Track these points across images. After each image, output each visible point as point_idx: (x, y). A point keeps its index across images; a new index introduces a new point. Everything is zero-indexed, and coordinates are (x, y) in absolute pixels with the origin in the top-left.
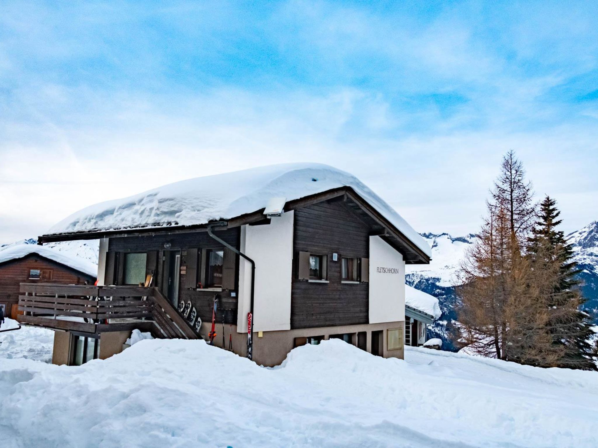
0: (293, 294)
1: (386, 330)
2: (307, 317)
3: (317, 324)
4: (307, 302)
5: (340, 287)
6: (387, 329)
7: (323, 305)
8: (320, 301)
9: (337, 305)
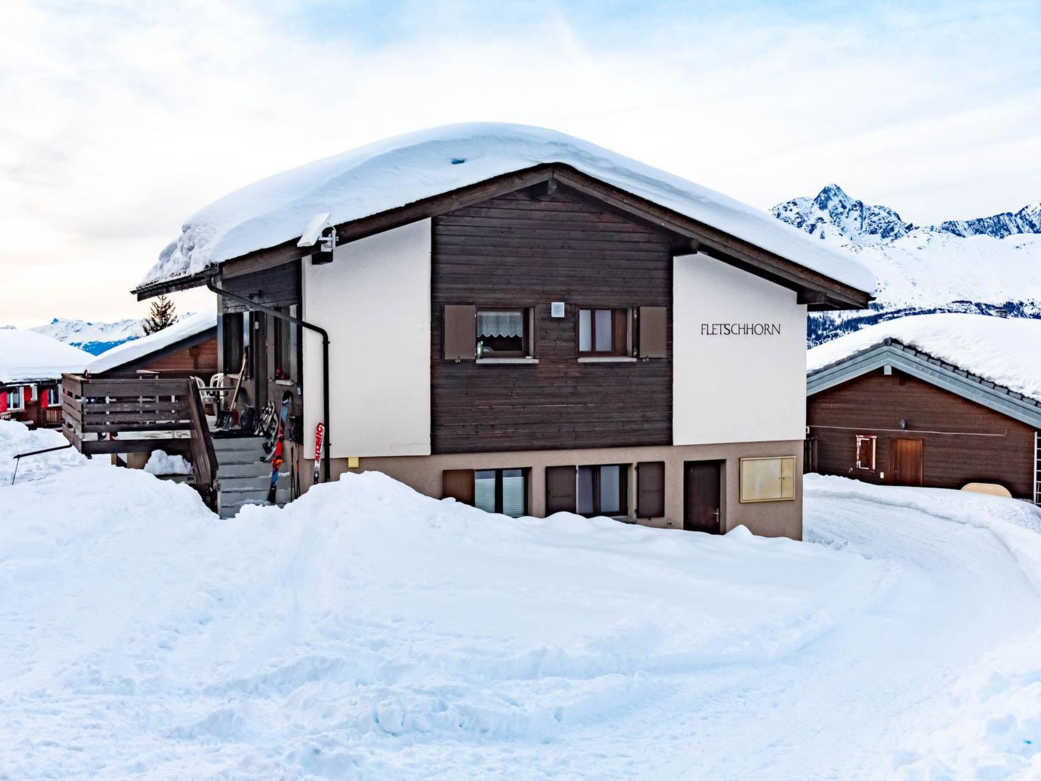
0: (433, 387)
1: (735, 459)
2: (477, 432)
3: (507, 444)
4: (477, 402)
5: (574, 371)
6: (739, 456)
7: (524, 408)
8: (513, 400)
9: (567, 407)
